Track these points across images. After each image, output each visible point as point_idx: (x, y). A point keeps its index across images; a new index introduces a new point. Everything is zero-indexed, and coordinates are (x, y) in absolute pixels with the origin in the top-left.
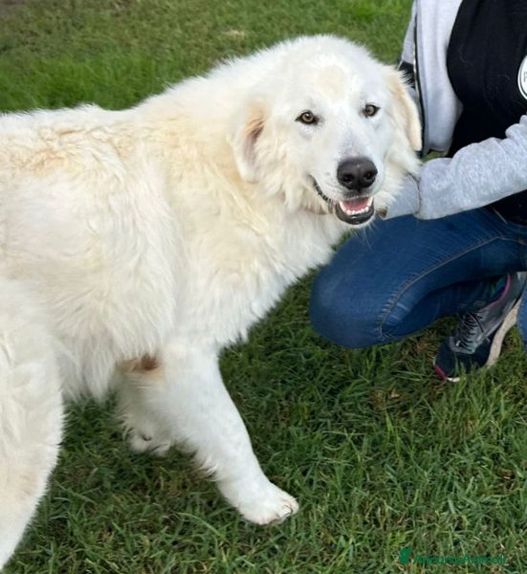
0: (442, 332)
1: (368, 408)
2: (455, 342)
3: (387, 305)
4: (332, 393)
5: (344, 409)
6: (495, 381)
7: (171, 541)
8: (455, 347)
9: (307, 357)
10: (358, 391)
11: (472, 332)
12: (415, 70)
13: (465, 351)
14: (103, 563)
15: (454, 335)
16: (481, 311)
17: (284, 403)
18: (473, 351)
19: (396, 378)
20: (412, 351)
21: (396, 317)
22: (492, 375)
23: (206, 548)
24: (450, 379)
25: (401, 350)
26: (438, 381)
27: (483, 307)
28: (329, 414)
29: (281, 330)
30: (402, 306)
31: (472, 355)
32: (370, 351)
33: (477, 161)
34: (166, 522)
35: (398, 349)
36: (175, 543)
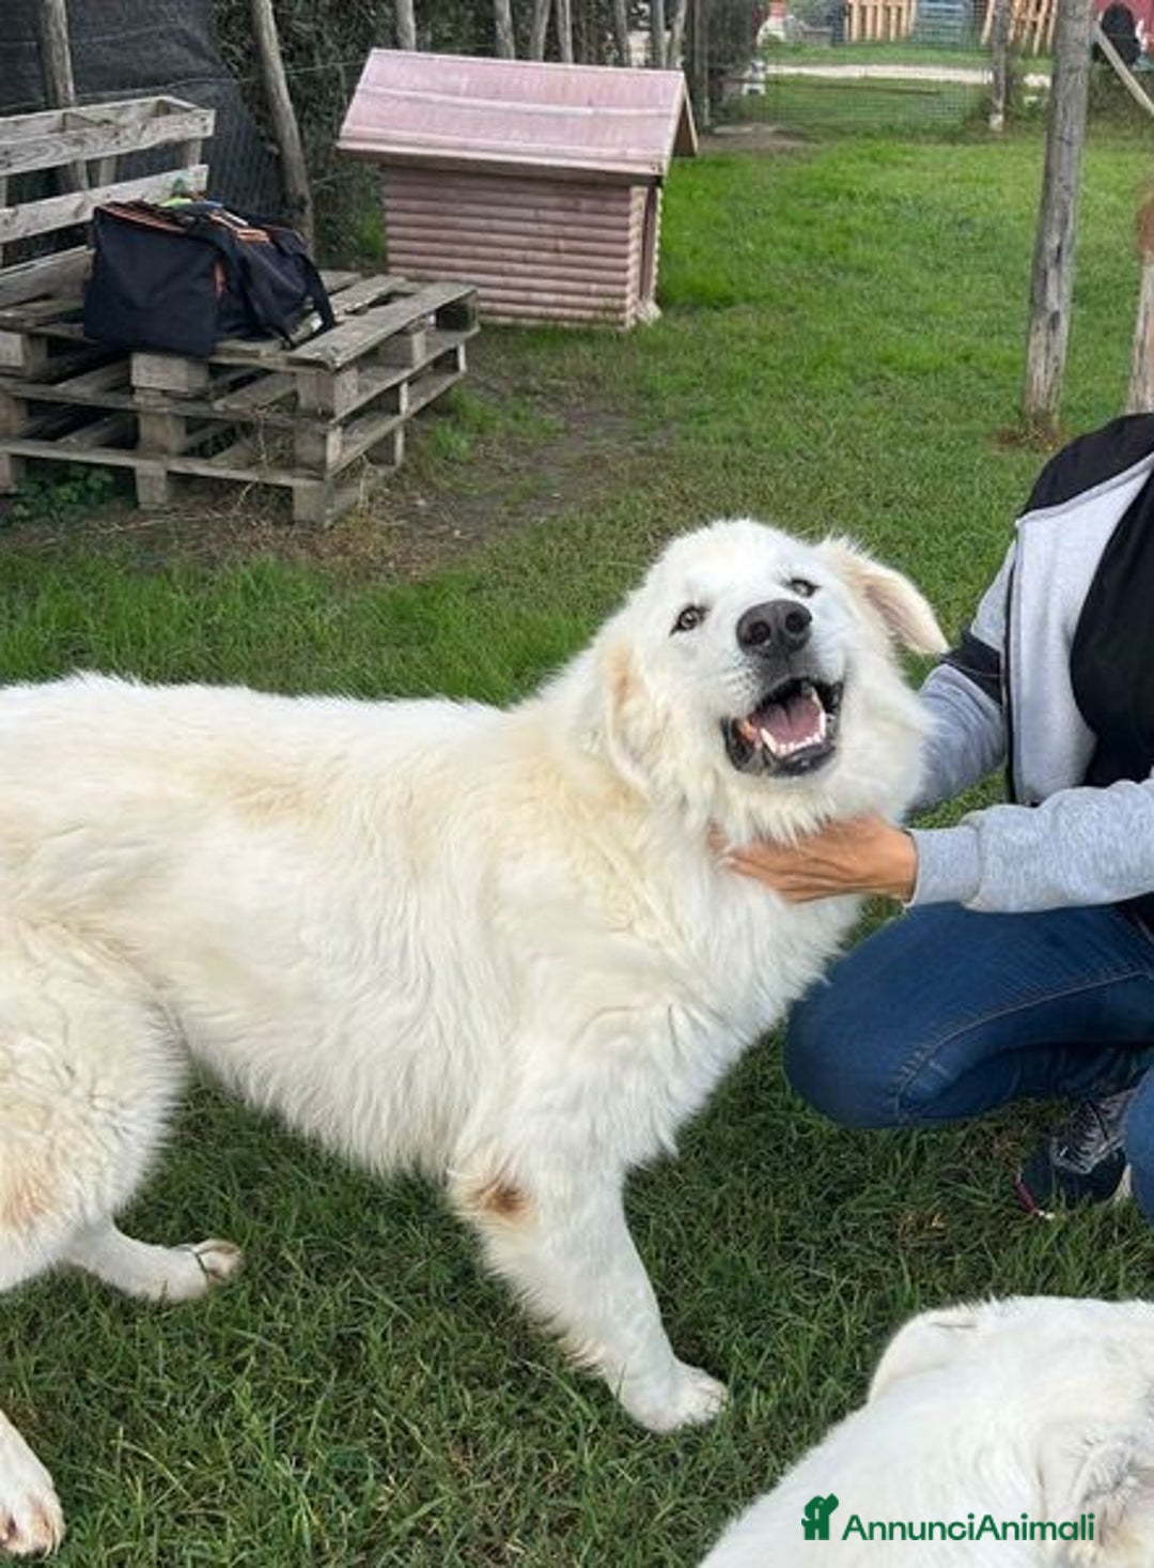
0: (1043, 1126)
1: (885, 1238)
2: (1060, 1147)
3: (911, 1062)
4: (832, 1200)
5: (845, 1233)
6: (1122, 1231)
7: (517, 1406)
8: (1058, 1159)
9: (802, 1129)
10: (874, 1205)
11: (1089, 1135)
12: (1003, 662)
13: (1075, 1168)
14: (398, 1422)
15: (1060, 1135)
16: (1108, 1099)
17: (748, 1203)
18: (1089, 1170)
19: (944, 1195)
20: (984, 1151)
21: (926, 1085)
22: (1117, 1219)
23: (563, 1432)
24: (1041, 1213)
25: (964, 1145)
26: (1018, 1212)
27: (1112, 1094)
28: (817, 1236)
29: (771, 1078)
30: (939, 1067)
31: (1088, 1176)
32: (907, 1141)
33: (1096, 807)
34: (512, 1373)
35: (959, 1143)
36: (521, 1412)
